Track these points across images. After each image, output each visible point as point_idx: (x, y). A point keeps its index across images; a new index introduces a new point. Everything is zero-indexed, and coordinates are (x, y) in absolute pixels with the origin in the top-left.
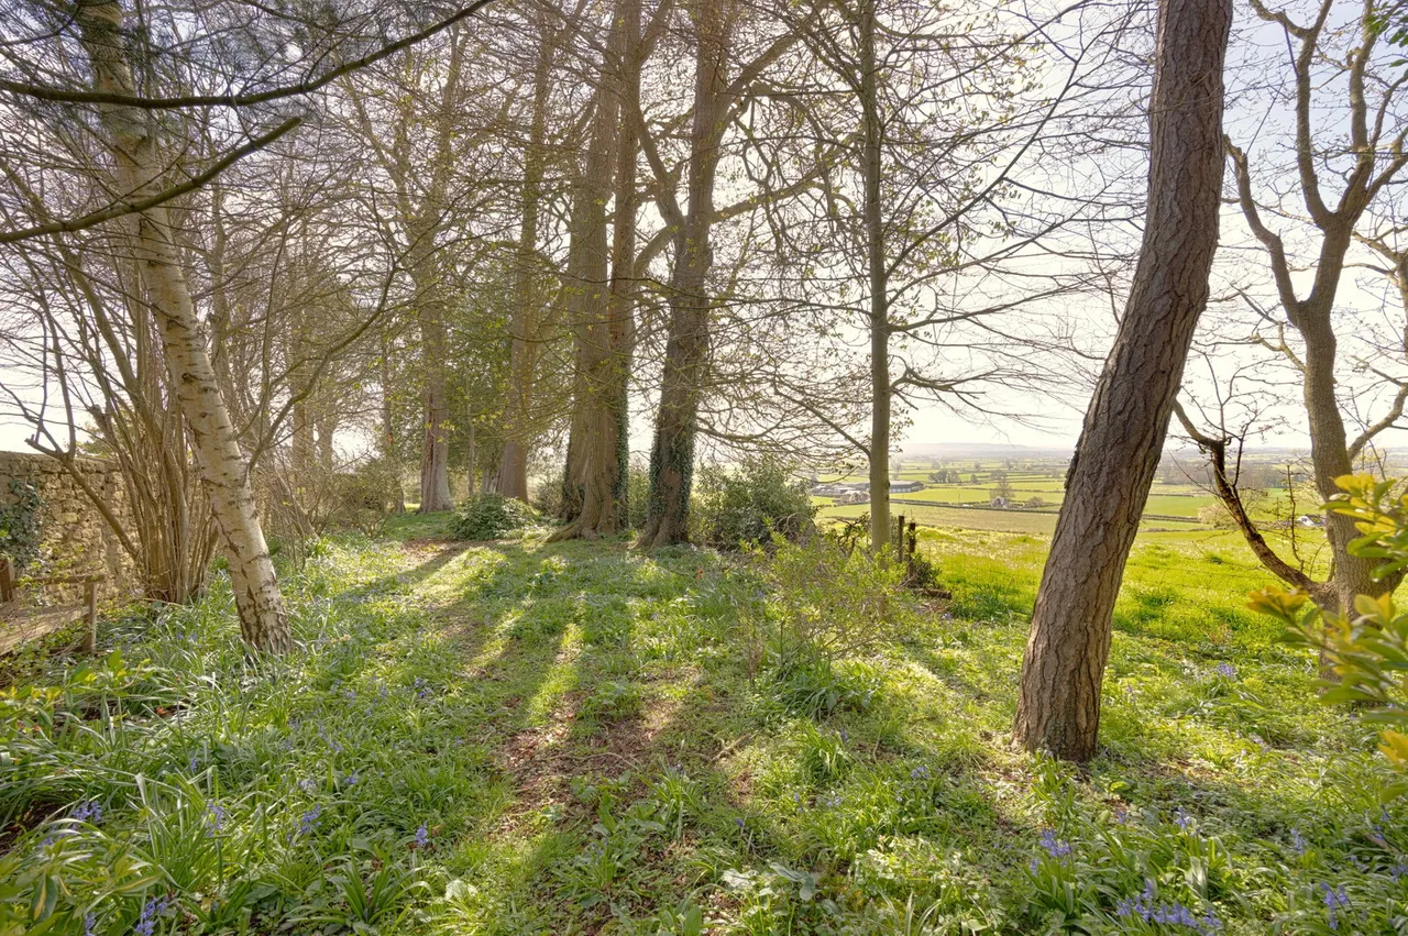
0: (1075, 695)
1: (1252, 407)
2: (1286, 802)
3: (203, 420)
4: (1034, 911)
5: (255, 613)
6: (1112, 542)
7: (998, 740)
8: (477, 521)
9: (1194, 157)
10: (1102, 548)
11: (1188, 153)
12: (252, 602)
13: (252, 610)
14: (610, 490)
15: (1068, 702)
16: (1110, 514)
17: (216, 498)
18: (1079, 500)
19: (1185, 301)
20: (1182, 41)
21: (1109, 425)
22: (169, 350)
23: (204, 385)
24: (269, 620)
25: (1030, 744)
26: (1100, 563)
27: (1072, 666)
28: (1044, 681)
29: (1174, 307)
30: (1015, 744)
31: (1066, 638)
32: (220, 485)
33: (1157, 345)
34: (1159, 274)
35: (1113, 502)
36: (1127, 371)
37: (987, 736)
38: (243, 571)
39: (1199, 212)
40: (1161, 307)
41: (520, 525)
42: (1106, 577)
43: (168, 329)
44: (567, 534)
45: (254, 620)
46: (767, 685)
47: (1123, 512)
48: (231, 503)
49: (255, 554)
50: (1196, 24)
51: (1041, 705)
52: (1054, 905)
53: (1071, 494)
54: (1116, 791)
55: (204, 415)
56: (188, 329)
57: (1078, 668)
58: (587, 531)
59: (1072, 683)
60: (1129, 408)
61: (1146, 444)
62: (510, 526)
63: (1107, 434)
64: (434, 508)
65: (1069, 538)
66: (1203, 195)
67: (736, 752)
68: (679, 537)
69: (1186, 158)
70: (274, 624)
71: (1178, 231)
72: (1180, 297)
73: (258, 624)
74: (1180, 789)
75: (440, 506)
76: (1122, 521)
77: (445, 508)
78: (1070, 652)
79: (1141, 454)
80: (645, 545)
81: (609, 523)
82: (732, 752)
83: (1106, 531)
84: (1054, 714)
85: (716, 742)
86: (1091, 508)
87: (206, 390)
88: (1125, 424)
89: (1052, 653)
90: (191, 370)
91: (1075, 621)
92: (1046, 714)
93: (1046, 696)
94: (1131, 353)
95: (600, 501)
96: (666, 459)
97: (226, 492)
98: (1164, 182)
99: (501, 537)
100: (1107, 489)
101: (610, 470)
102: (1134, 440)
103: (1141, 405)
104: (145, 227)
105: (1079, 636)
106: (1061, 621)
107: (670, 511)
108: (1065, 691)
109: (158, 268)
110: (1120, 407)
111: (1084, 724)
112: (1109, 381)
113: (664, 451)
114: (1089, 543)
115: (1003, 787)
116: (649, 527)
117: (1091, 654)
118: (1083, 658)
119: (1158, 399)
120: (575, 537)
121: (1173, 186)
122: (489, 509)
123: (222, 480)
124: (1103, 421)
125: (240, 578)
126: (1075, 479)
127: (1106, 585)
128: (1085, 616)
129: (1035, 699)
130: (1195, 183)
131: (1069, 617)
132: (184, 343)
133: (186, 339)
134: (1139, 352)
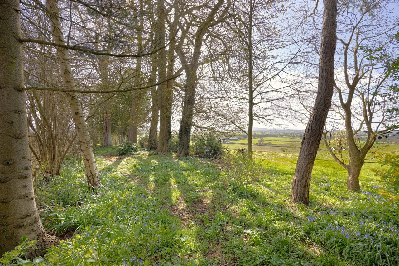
0: (305, 190)
1: (332, 125)
2: (348, 209)
3: (80, 125)
4: (309, 231)
5: (92, 178)
6: (312, 157)
7: (287, 201)
8: (126, 150)
9: (329, 75)
10: (310, 159)
11: (328, 74)
12: (91, 175)
13: (91, 177)
14: (166, 141)
15: (303, 192)
16: (312, 151)
17: (83, 146)
18: (305, 148)
19: (327, 106)
20: (327, 50)
21: (312, 132)
22: (71, 105)
23: (81, 115)
24: (96, 180)
25: (295, 201)
26: (310, 162)
27: (304, 184)
28: (298, 188)
29: (325, 107)
30: (291, 202)
31: (303, 178)
32: (84, 143)
33: (322, 115)
34: (322, 100)
35: (312, 149)
36: (315, 120)
37: (285, 201)
38: (89, 166)
39: (330, 87)
40: (322, 107)
41: (138, 151)
42: (311, 165)
43: (72, 100)
44: (154, 153)
45: (92, 180)
46: (230, 192)
47: (315, 151)
48: (87, 148)
49: (93, 161)
50: (329, 47)
51: (297, 193)
52: (312, 230)
53: (303, 146)
54: (316, 209)
55: (80, 124)
56: (77, 100)
57: (305, 184)
58: (160, 153)
59: (304, 188)
60: (316, 128)
61: (319, 136)
62: (135, 151)
63: (311, 134)
64: (107, 146)
65: (303, 156)
66: (330, 84)
67: (230, 207)
68: (187, 154)
69: (327, 75)
70: (97, 180)
71: (326, 91)
72: (326, 105)
73: (93, 181)
74: (327, 208)
75: (109, 145)
76: (314, 153)
77: (110, 145)
78: (304, 181)
79: (318, 138)
80: (178, 156)
81: (166, 150)
82: (229, 207)
83: (311, 155)
84: (300, 195)
85: (224, 205)
86: (308, 150)
87: (81, 117)
88: (315, 132)
89: (300, 181)
90: (78, 111)
91: (305, 174)
92: (298, 195)
93: (299, 191)
94: (316, 116)
95: (163, 144)
96: (183, 133)
97: (86, 145)
98: (323, 80)
99: (133, 154)
100: (311, 146)
101: (166, 136)
102: (317, 135)
103: (318, 128)
104: (66, 71)
105: (305, 178)
106: (302, 174)
107: (185, 147)
108: (303, 189)
109: (69, 83)
110: (314, 128)
111: (306, 197)
112: (311, 122)
113: (183, 131)
114: (307, 157)
115: (292, 211)
116: (178, 152)
117: (308, 181)
118: (306, 182)
119: (321, 126)
120: (156, 154)
121: (325, 81)
122: (129, 146)
123: (85, 141)
124: (310, 131)
125: (89, 168)
126: (304, 143)
127: (311, 166)
128: (306, 174)
129: (296, 192)
130: (329, 81)
131: (303, 173)
132: (76, 103)
133: (77, 103)
134: (318, 116)
